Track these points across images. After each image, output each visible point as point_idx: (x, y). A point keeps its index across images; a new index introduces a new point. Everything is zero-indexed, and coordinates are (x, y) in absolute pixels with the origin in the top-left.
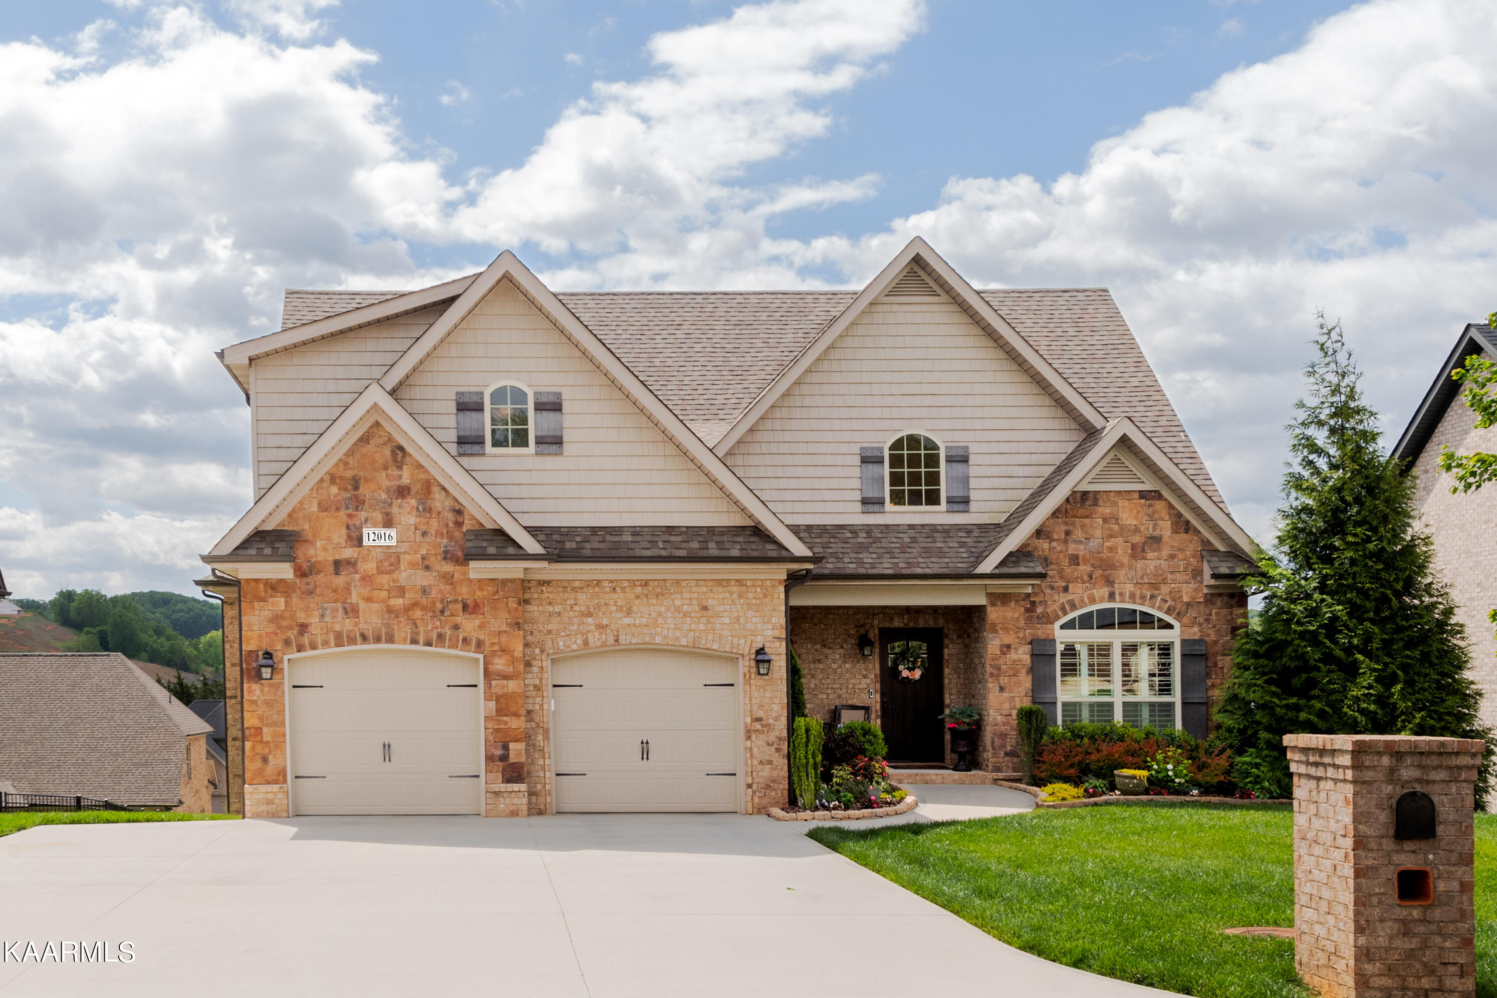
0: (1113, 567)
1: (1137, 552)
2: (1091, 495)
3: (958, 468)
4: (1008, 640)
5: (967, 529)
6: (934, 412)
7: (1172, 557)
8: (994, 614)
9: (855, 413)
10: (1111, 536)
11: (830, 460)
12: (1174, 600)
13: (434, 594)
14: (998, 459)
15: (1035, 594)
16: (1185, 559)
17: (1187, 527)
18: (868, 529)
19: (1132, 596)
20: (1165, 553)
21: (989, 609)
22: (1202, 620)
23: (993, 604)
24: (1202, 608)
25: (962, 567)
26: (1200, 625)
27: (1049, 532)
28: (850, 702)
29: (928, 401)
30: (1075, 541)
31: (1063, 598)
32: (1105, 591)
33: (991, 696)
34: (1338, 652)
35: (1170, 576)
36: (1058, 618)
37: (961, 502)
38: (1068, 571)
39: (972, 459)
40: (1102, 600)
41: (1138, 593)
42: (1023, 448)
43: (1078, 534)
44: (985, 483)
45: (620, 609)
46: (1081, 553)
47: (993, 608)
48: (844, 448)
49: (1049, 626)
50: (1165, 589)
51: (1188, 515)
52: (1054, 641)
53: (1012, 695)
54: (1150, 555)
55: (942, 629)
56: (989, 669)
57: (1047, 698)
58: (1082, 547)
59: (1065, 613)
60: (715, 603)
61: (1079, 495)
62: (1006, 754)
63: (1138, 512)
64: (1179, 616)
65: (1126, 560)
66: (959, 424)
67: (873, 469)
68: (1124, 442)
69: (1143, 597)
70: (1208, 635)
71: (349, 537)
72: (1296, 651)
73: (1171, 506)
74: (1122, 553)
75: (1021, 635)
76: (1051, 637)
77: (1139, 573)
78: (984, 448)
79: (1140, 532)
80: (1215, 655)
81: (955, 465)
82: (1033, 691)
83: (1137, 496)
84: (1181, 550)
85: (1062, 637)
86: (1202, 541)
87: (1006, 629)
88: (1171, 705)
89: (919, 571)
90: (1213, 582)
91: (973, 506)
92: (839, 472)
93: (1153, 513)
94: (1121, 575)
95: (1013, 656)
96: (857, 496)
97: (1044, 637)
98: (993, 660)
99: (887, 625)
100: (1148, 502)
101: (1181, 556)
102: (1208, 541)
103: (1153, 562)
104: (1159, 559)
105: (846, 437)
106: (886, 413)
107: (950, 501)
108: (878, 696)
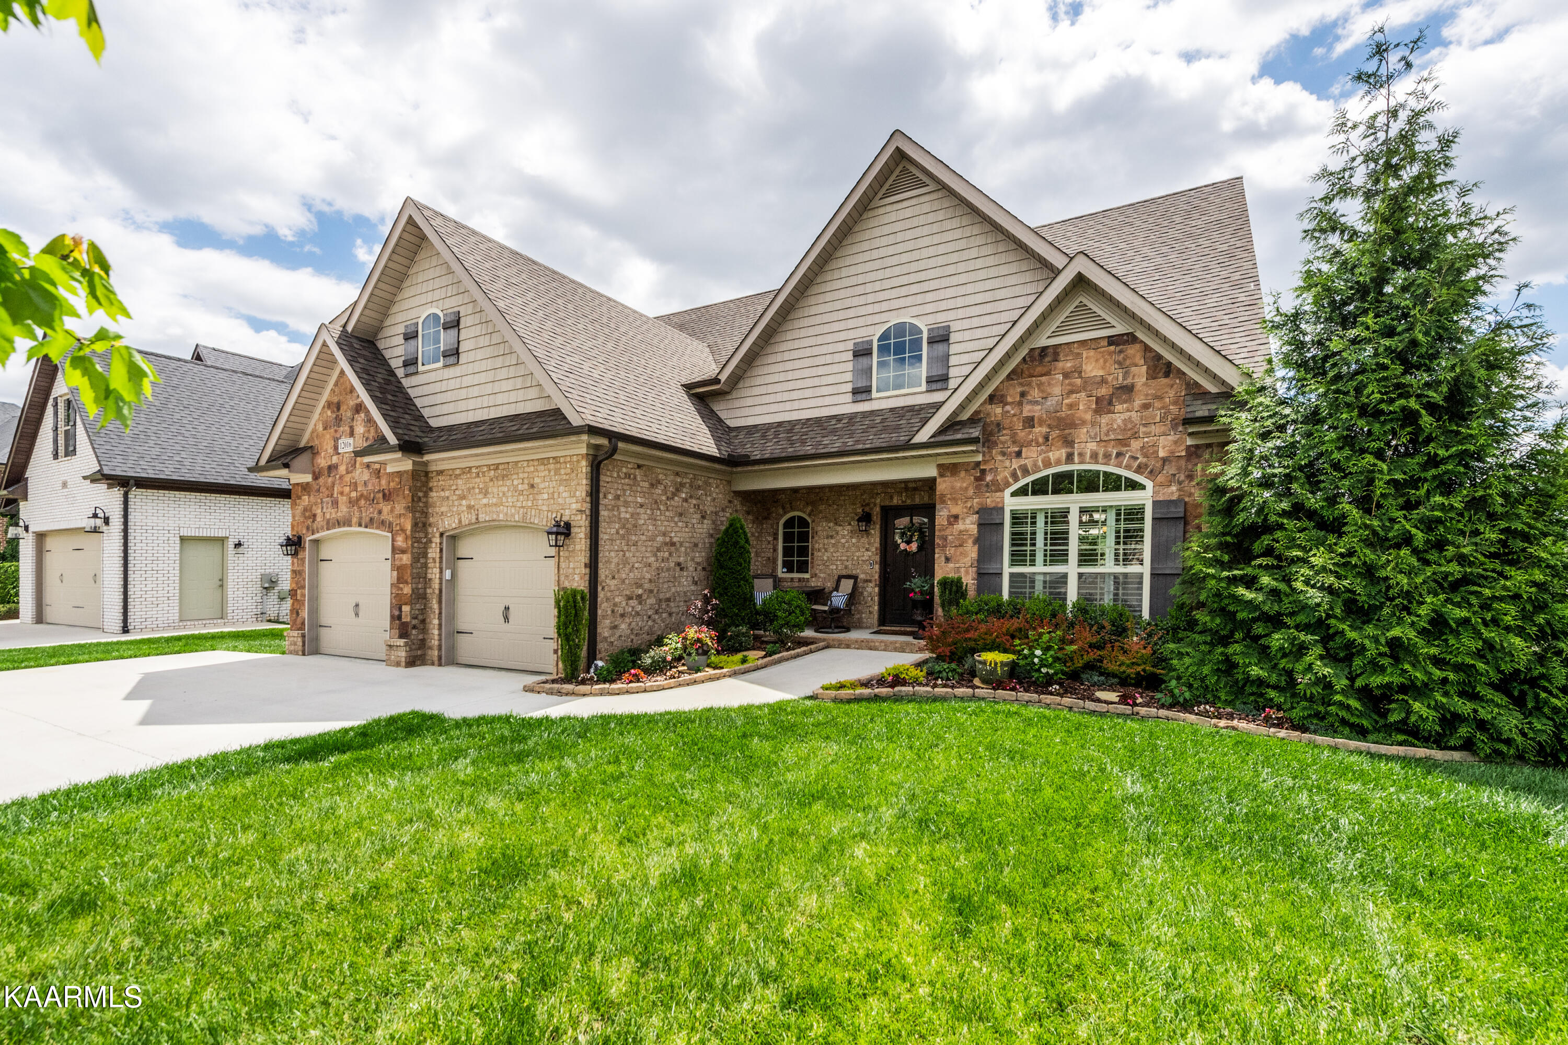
1: (1103, 406)
2: (1051, 350)
3: (941, 348)
4: (955, 510)
5: (939, 405)
6: (920, 298)
7: (1146, 406)
8: (943, 486)
9: (851, 313)
10: (1071, 392)
11: (828, 359)
12: (1146, 456)
14: (979, 333)
15: (985, 462)
16: (1163, 408)
17: (1168, 370)
18: (853, 416)
19: (1095, 456)
20: (1137, 403)
21: (939, 481)
22: (1182, 477)
23: (942, 475)
24: (1183, 463)
26: (1180, 483)
27: (1002, 396)
28: (852, 573)
29: (915, 289)
30: (1030, 402)
31: (1016, 464)
32: (1062, 453)
33: (937, 566)
35: (1142, 429)
36: (1008, 485)
37: (939, 380)
38: (1021, 434)
39: (953, 338)
40: (1058, 463)
41: (1101, 452)
42: (1005, 317)
43: (1035, 394)
44: (965, 358)
46: (1036, 415)
47: (943, 480)
48: (841, 346)
49: (998, 494)
50: (1135, 445)
51: (1168, 356)
52: (1002, 509)
53: (957, 565)
54: (1119, 408)
56: (935, 540)
57: (992, 568)
58: (1039, 407)
59: (1016, 480)
61: (1037, 353)
63: (1105, 362)
64: (1152, 474)
65: (1088, 416)
66: (943, 305)
67: (864, 361)
68: (1084, 284)
69: (1107, 456)
70: (1191, 495)
73: (1147, 348)
74: (1085, 409)
75: (970, 504)
76: (999, 506)
77: (1104, 429)
78: (966, 324)
79: (1107, 383)
80: (1198, 518)
81: (935, 346)
82: (978, 561)
83: (1105, 343)
84: (1159, 398)
85: (1011, 503)
86: (1188, 385)
87: (955, 500)
88: (1138, 576)
91: (952, 383)
92: (835, 368)
93: (1125, 359)
94: (1082, 433)
95: (960, 526)
96: (849, 387)
97: (993, 505)
98: (940, 530)
99: (887, 503)
100: (1118, 349)
101: (1157, 404)
102: (1196, 383)
103: (1121, 415)
104: (1128, 410)
105: (843, 336)
106: (877, 308)
107: (930, 381)
108: (877, 567)
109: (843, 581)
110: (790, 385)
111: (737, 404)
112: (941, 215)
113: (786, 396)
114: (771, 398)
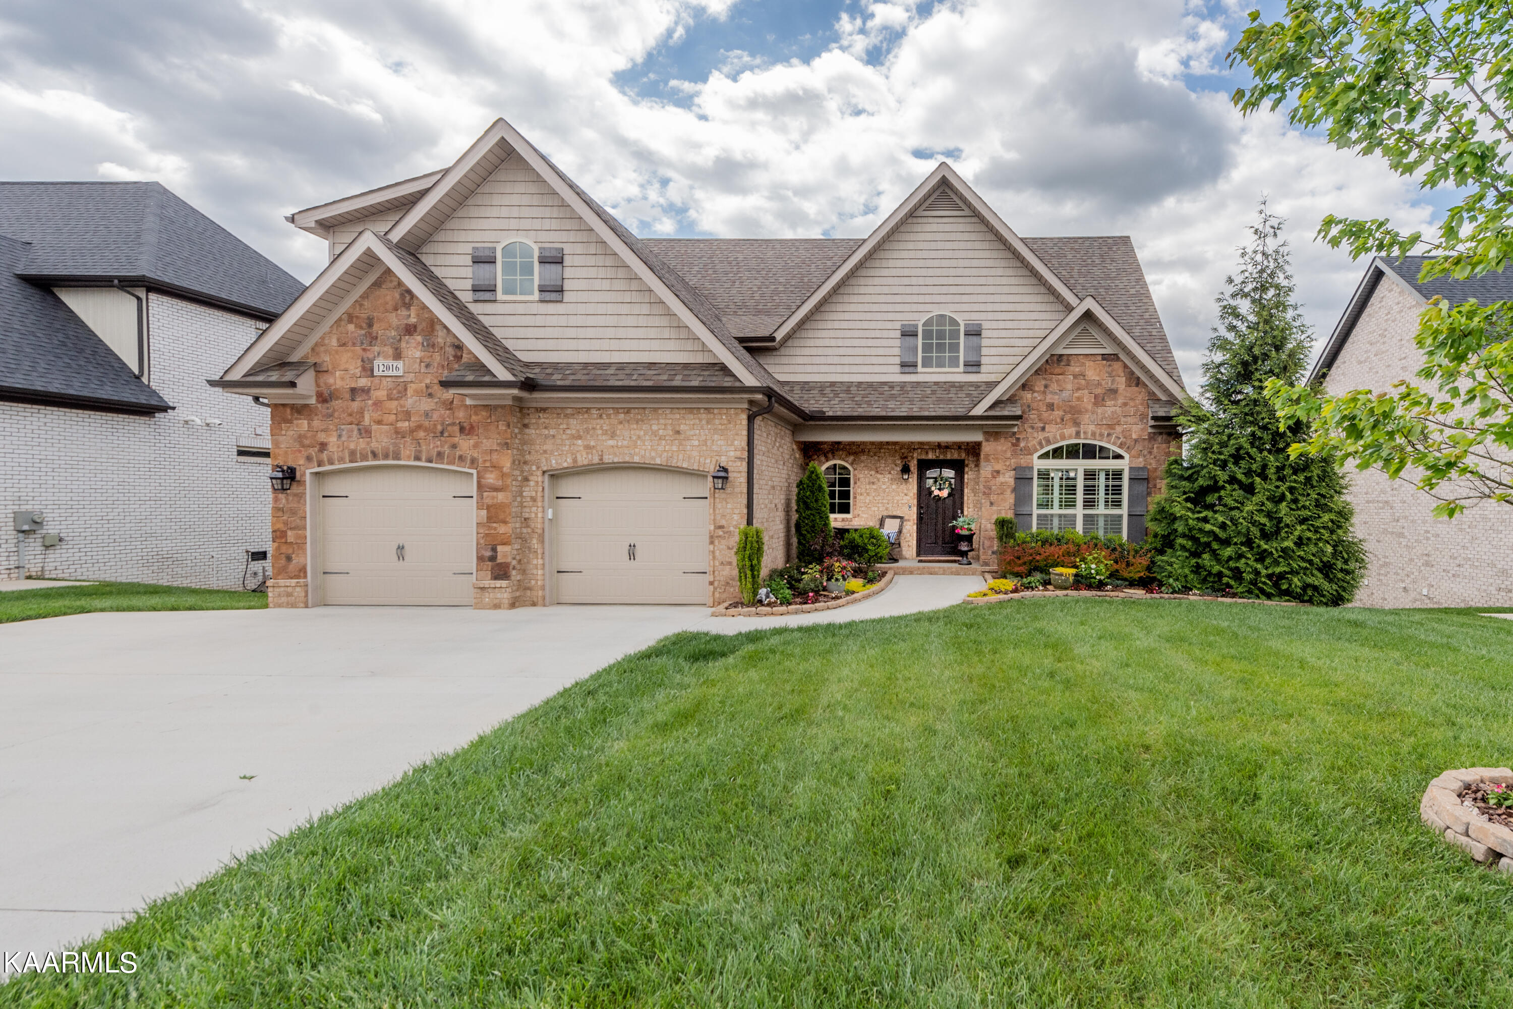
0: (1080, 412)
1: (1099, 401)
2: (1066, 357)
3: (974, 340)
4: (998, 466)
5: (976, 385)
6: (957, 298)
7: (1125, 404)
8: (987, 448)
9: (898, 299)
10: (1078, 389)
11: (877, 334)
12: (1125, 437)
13: (435, 416)
14: (1004, 333)
15: (1020, 432)
16: (1134, 406)
17: (1138, 382)
18: (903, 385)
19: (1094, 434)
20: (1120, 401)
21: (984, 444)
22: (1146, 452)
23: (987, 440)
24: (1146, 443)
25: (961, 411)
26: (1144, 456)
27: (1031, 385)
28: (895, 514)
30: (1051, 393)
31: (1041, 436)
32: (1073, 430)
33: (984, 509)
34: (1240, 476)
35: (1123, 419)
36: (1036, 451)
37: (974, 365)
38: (1045, 415)
39: (985, 334)
40: (1070, 437)
41: (1098, 432)
42: (1023, 325)
43: (1054, 387)
44: (993, 351)
45: (605, 433)
46: (1056, 402)
47: (987, 444)
48: (883, 325)
49: (1029, 456)
50: (1119, 429)
51: (1138, 373)
52: (1032, 468)
53: (999, 507)
54: (1108, 403)
55: (963, 461)
56: (983, 489)
57: (1025, 510)
58: (1057, 397)
59: (1042, 447)
60: (687, 428)
61: (1057, 358)
62: (993, 553)
63: (1100, 371)
64: (1128, 450)
65: (1090, 407)
66: (976, 307)
67: (910, 340)
68: (1088, 315)
69: (1102, 435)
70: (1150, 464)
71: (364, 369)
72: (1210, 473)
73: (1125, 366)
74: (1087, 400)
75: (1008, 463)
76: (1030, 465)
77: (1100, 417)
78: (994, 325)
79: (1101, 385)
80: (1155, 479)
81: (970, 338)
82: (1014, 505)
83: (1100, 358)
84: (1132, 399)
85: (1038, 464)
86: (1149, 393)
87: (997, 459)
88: (1121, 516)
89: (926, 414)
90: (1152, 423)
91: (983, 369)
92: (884, 343)
93: (1112, 371)
94: (1085, 418)
95: (1001, 479)
96: (895, 360)
97: (1025, 464)
98: (986, 481)
99: (923, 457)
100: (1108, 363)
101: (1132, 404)
102: (1153, 392)
103: (1111, 408)
104: (1115, 406)
105: (891, 316)
106: (921, 299)
107: (966, 365)
109: (888, 521)
110: (842, 351)
111: (785, 360)
112: (973, 236)
113: (836, 360)
114: (822, 360)
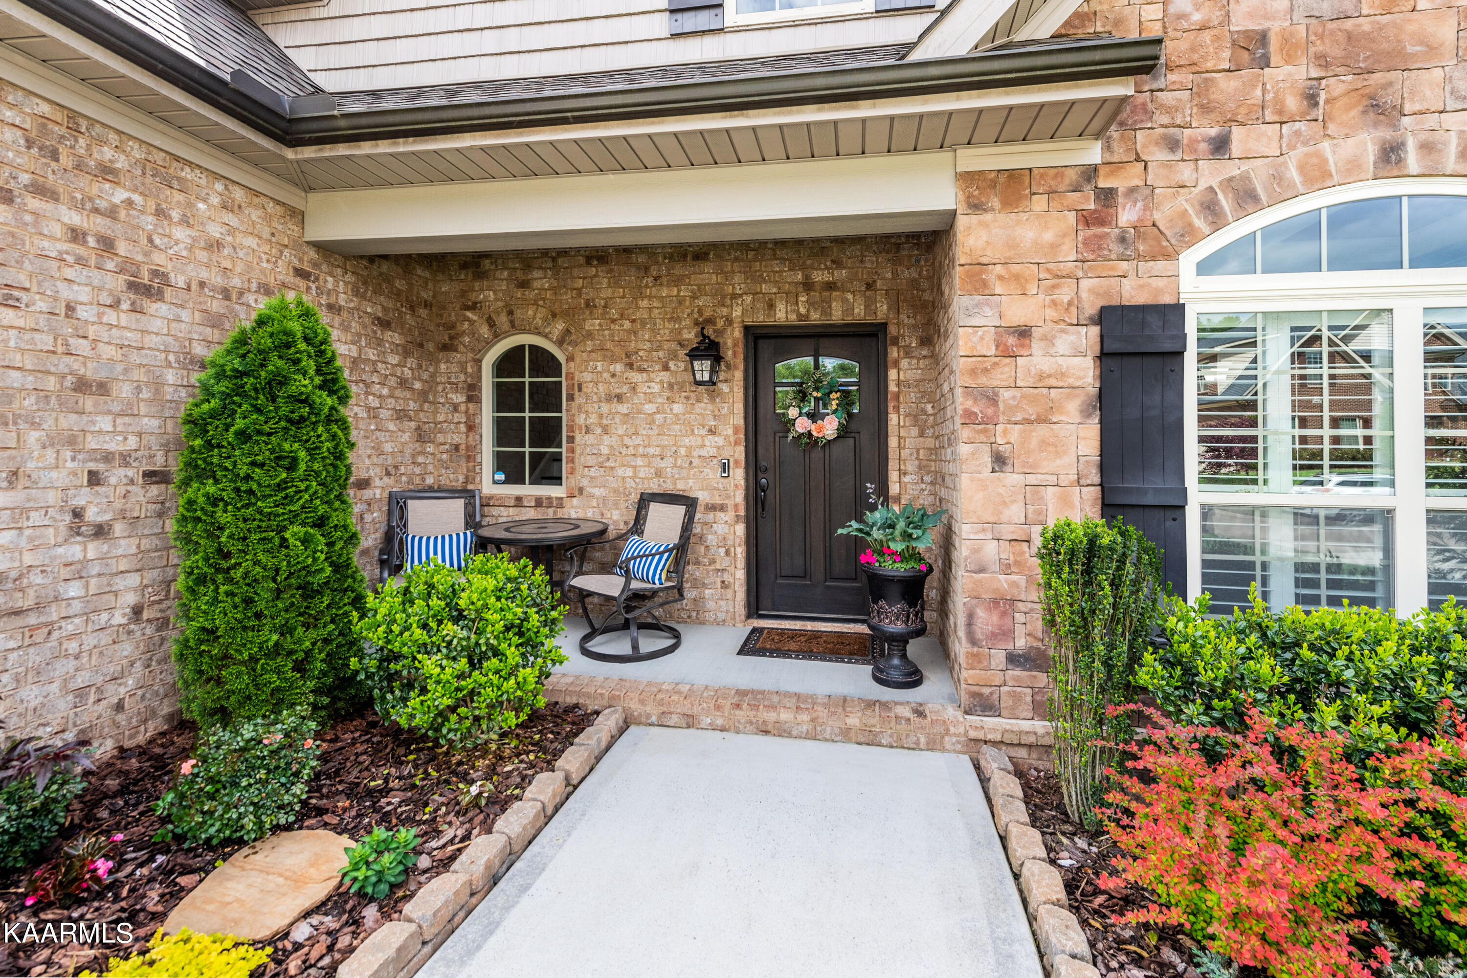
8: (977, 236)
21: (962, 222)
23: (976, 207)
31: (1211, 175)
32: (1365, 141)
33: (965, 482)
36: (1190, 236)
38: (1229, 85)
40: (1353, 173)
46: (1274, 25)
47: (974, 219)
49: (1160, 266)
52: (1179, 309)
53: (1032, 479)
56: (961, 402)
59: (1219, 221)
62: (1013, 659)
75: (1065, 294)
76: (1167, 299)
82: (1104, 466)
85: (1207, 296)
87: (1016, 280)
94: (1428, 85)
95: (1037, 360)
97: (1143, 297)
98: (973, 372)
108: (739, 475)
109: (655, 509)
